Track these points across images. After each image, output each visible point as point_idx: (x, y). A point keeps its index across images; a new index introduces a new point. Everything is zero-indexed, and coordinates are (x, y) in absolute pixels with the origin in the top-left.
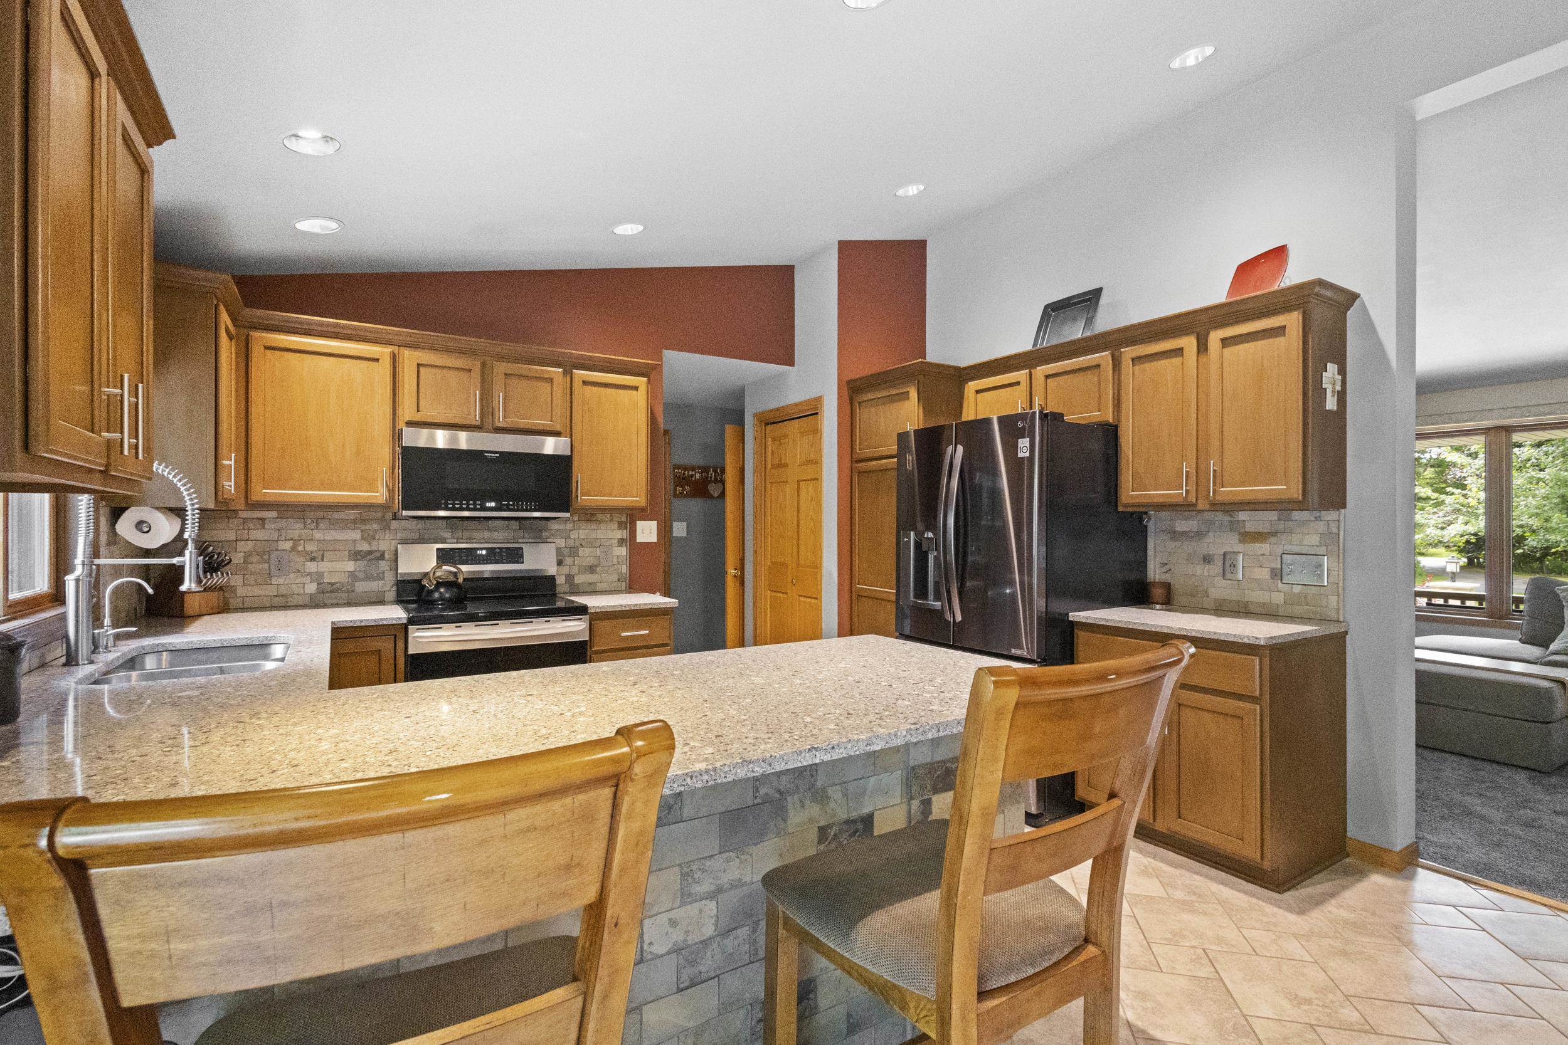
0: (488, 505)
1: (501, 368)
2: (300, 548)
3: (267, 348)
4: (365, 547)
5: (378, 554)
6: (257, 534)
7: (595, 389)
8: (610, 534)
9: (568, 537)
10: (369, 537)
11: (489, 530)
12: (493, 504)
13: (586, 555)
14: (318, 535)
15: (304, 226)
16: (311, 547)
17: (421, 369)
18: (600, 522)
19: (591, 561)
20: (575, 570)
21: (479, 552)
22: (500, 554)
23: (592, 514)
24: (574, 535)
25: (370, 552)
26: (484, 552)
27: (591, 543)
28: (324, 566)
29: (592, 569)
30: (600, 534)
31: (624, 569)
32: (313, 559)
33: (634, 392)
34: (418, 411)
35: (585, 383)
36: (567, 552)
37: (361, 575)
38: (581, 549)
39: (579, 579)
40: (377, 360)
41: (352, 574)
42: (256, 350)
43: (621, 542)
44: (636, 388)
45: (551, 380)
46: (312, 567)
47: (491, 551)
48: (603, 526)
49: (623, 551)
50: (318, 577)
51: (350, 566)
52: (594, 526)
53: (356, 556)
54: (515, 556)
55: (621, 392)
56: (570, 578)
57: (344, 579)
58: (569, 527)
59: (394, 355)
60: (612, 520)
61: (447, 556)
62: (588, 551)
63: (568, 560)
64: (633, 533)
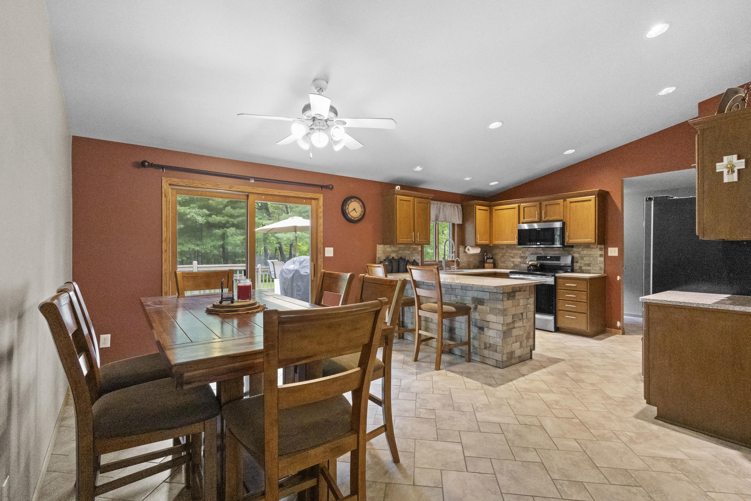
0: (538, 243)
1: (544, 203)
2: (510, 255)
3: (496, 210)
4: (523, 255)
5: (526, 257)
6: (503, 252)
7: (574, 204)
8: (597, 253)
9: (580, 254)
10: (524, 253)
12: (539, 243)
13: (586, 260)
14: (514, 252)
15: (492, 184)
16: (512, 255)
17: (525, 208)
18: (592, 248)
19: (588, 262)
20: (582, 265)
21: (548, 257)
22: (554, 258)
23: (589, 246)
24: (582, 253)
26: (549, 257)
27: (589, 256)
28: (514, 260)
29: (589, 265)
30: (592, 253)
31: (603, 266)
32: (512, 258)
33: (590, 202)
34: (524, 219)
35: (571, 202)
36: (579, 258)
37: (522, 262)
38: (584, 258)
39: (584, 268)
40: (515, 208)
41: (520, 262)
42: (494, 211)
43: (601, 255)
44: (590, 200)
45: (559, 204)
46: (512, 260)
47: (551, 257)
48: (593, 250)
49: (602, 259)
50: (513, 262)
51: (520, 260)
52: (589, 250)
53: (521, 257)
54: (558, 258)
55: (584, 203)
56: (580, 268)
58: (580, 250)
59: (519, 206)
60: (597, 247)
61: (539, 258)
62: (587, 258)
63: (580, 261)
64: (606, 252)
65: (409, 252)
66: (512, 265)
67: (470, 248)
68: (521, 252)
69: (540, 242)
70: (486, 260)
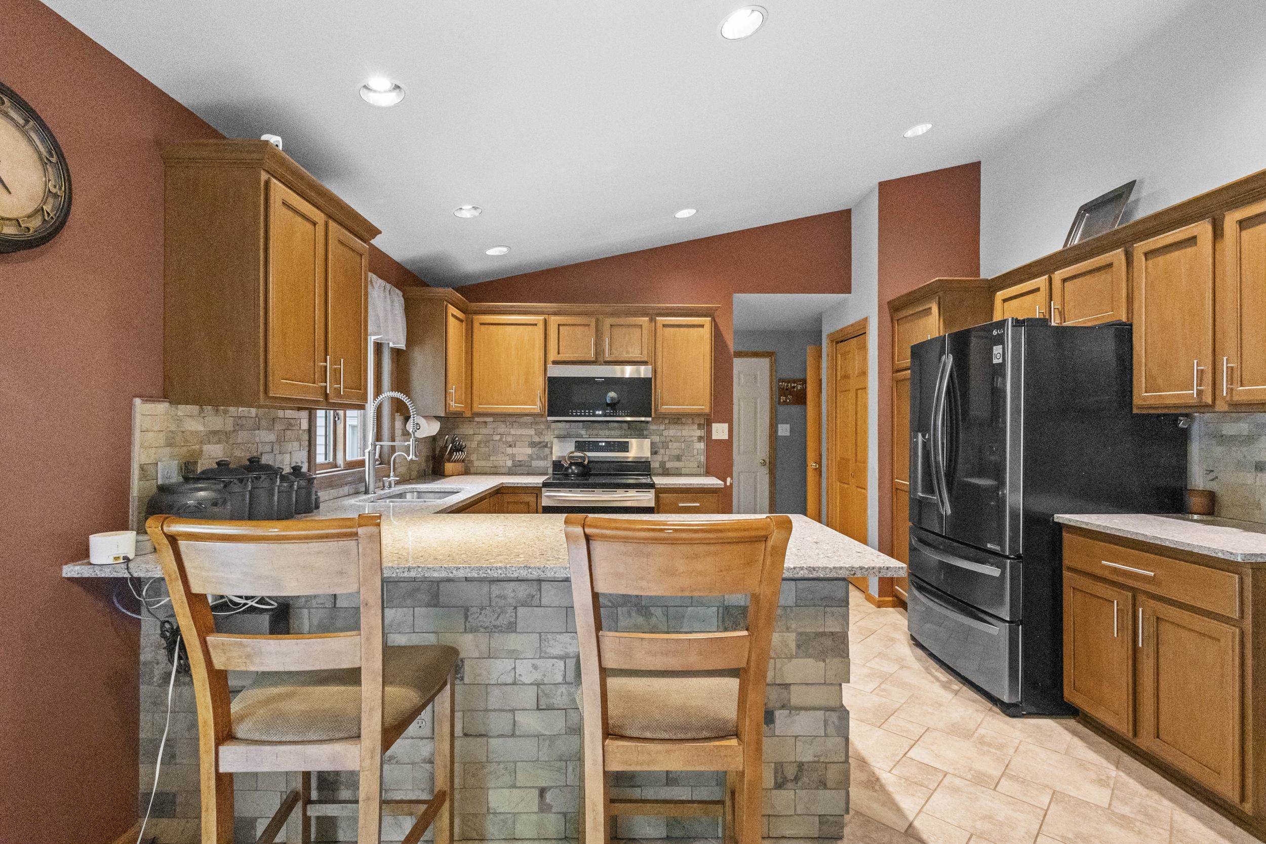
0: (597, 412)
1: (608, 321)
2: (504, 440)
3: (481, 324)
4: (537, 439)
5: (545, 444)
6: (484, 431)
7: (672, 330)
8: (693, 433)
9: (661, 435)
10: (539, 434)
11: (609, 429)
12: (600, 412)
13: (674, 448)
14: (513, 432)
15: (491, 252)
16: (509, 439)
17: (561, 328)
18: (684, 424)
19: (677, 452)
20: (666, 459)
21: (600, 444)
22: (613, 446)
23: (678, 418)
24: (665, 433)
25: (540, 443)
26: (604, 444)
27: (677, 439)
28: (515, 450)
29: (678, 458)
30: (685, 433)
31: (703, 459)
32: (510, 446)
33: (701, 329)
34: (559, 354)
35: (664, 326)
36: (660, 445)
37: (535, 457)
38: (670, 444)
39: (669, 465)
40: (536, 325)
41: (530, 456)
42: (476, 325)
43: (700, 439)
44: (702, 326)
45: (641, 326)
46: (509, 451)
47: (608, 443)
48: (687, 427)
49: (702, 446)
50: (513, 457)
51: (529, 451)
52: (680, 427)
53: (533, 445)
54: (624, 447)
55: (691, 329)
56: (663, 464)
57: (526, 458)
58: (662, 427)
59: (545, 321)
60: (693, 423)
61: (580, 446)
62: (675, 445)
63: (662, 451)
64: (709, 432)
65: (272, 437)
66: (509, 463)
67: (422, 421)
68: (532, 432)
69: (603, 409)
70: (451, 453)
